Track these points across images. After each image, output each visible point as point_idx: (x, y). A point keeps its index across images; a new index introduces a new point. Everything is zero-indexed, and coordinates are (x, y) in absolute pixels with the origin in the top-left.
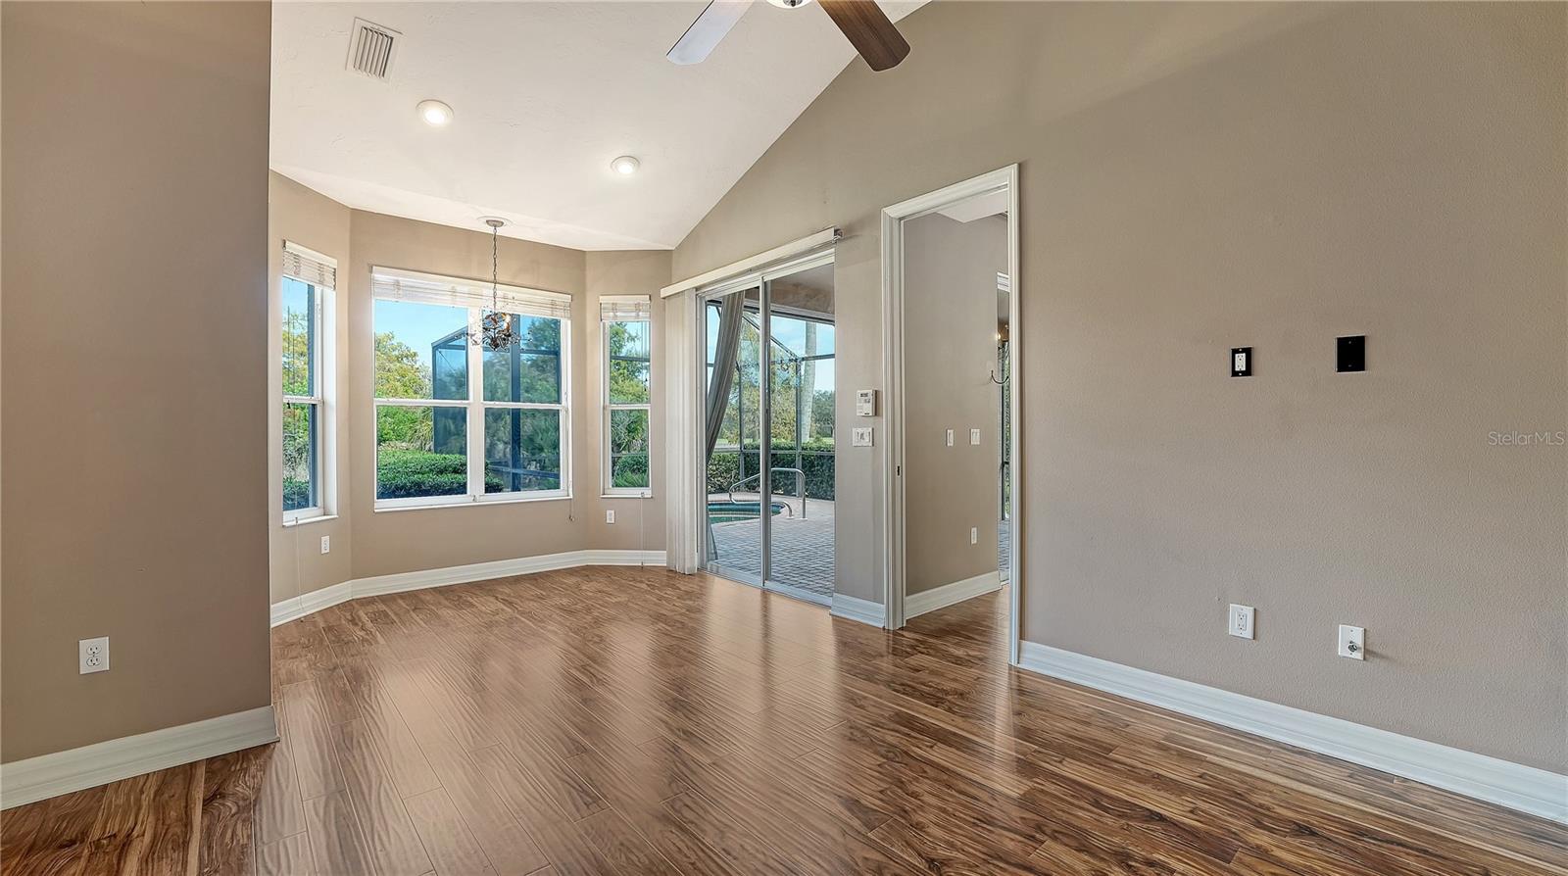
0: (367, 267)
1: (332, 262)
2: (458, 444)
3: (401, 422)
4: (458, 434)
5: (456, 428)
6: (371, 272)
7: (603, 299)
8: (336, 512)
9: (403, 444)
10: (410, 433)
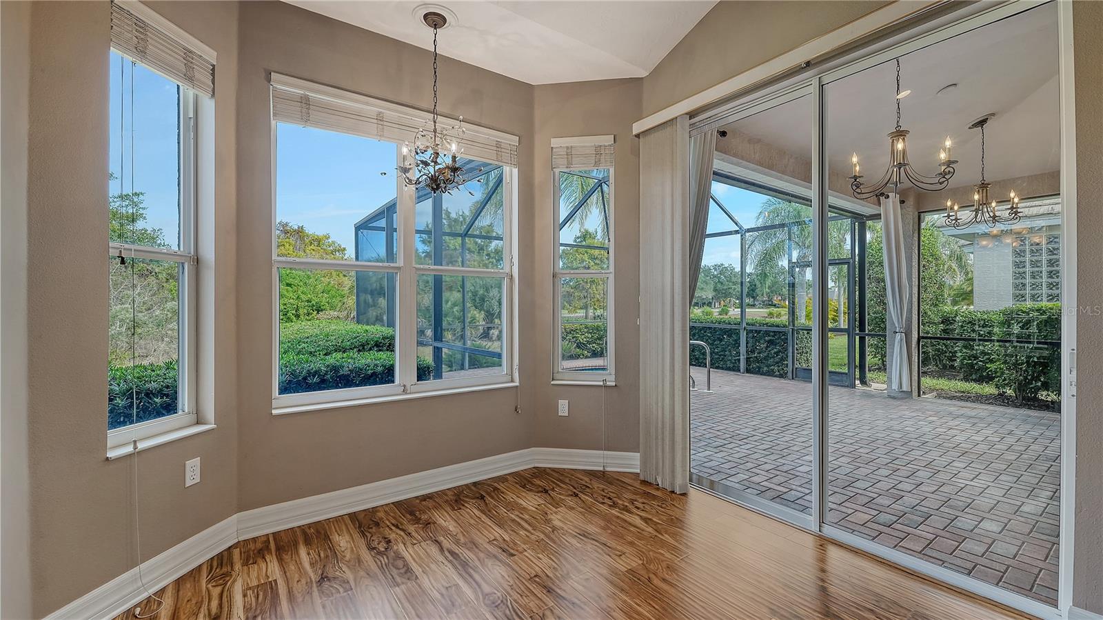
0: (263, 75)
1: (211, 55)
2: (374, 313)
3: (334, 297)
4: (374, 306)
5: (373, 300)
6: (269, 80)
7: (555, 142)
8: (213, 420)
9: (335, 313)
10: (340, 304)
